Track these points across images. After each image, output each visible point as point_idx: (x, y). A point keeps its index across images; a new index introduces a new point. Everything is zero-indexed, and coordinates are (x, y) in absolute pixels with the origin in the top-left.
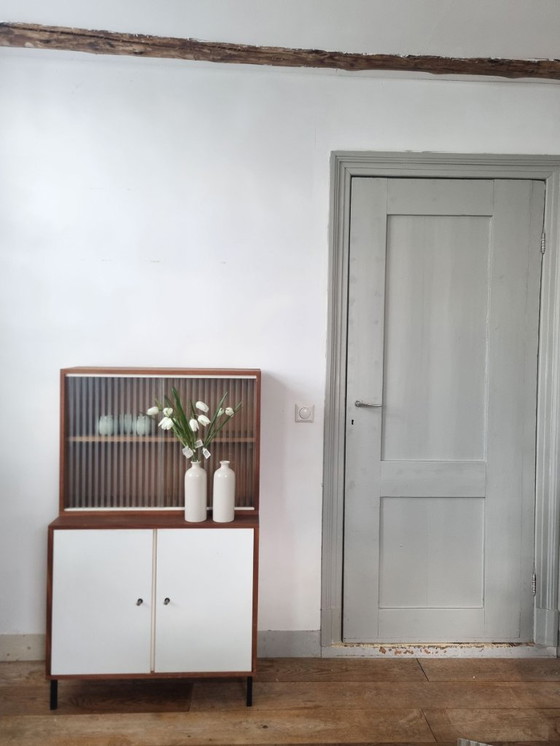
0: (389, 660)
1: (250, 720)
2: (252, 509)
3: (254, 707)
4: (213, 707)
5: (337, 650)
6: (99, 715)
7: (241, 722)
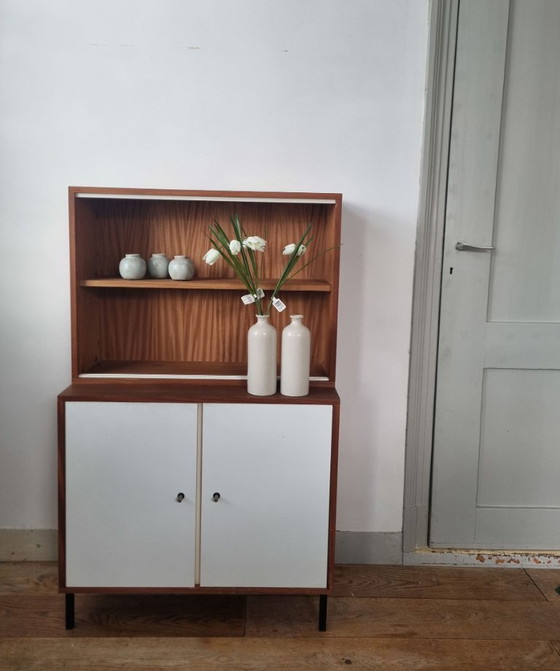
0: (489, 570)
1: (327, 651)
2: (326, 379)
3: (329, 633)
4: (275, 631)
5: (422, 556)
6: (127, 639)
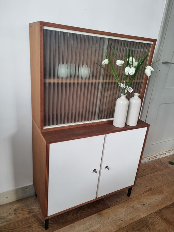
1: (136, 203)
3: (131, 196)
7: (134, 206)
